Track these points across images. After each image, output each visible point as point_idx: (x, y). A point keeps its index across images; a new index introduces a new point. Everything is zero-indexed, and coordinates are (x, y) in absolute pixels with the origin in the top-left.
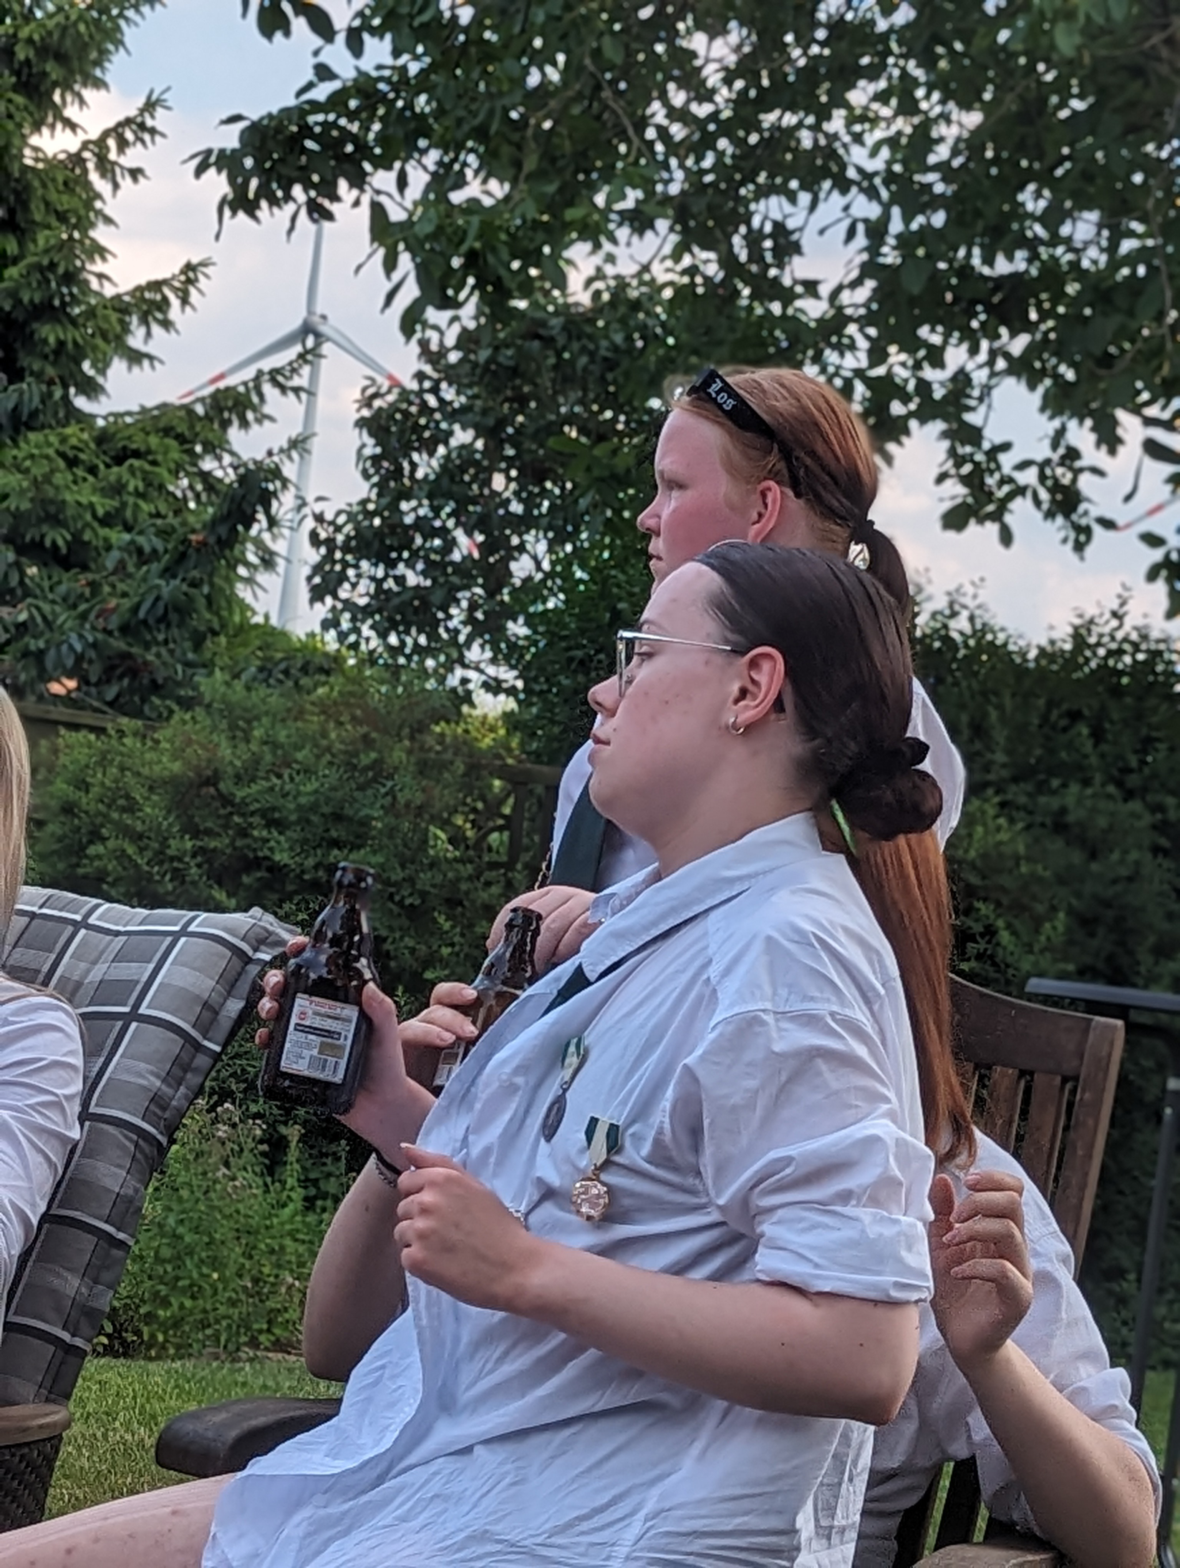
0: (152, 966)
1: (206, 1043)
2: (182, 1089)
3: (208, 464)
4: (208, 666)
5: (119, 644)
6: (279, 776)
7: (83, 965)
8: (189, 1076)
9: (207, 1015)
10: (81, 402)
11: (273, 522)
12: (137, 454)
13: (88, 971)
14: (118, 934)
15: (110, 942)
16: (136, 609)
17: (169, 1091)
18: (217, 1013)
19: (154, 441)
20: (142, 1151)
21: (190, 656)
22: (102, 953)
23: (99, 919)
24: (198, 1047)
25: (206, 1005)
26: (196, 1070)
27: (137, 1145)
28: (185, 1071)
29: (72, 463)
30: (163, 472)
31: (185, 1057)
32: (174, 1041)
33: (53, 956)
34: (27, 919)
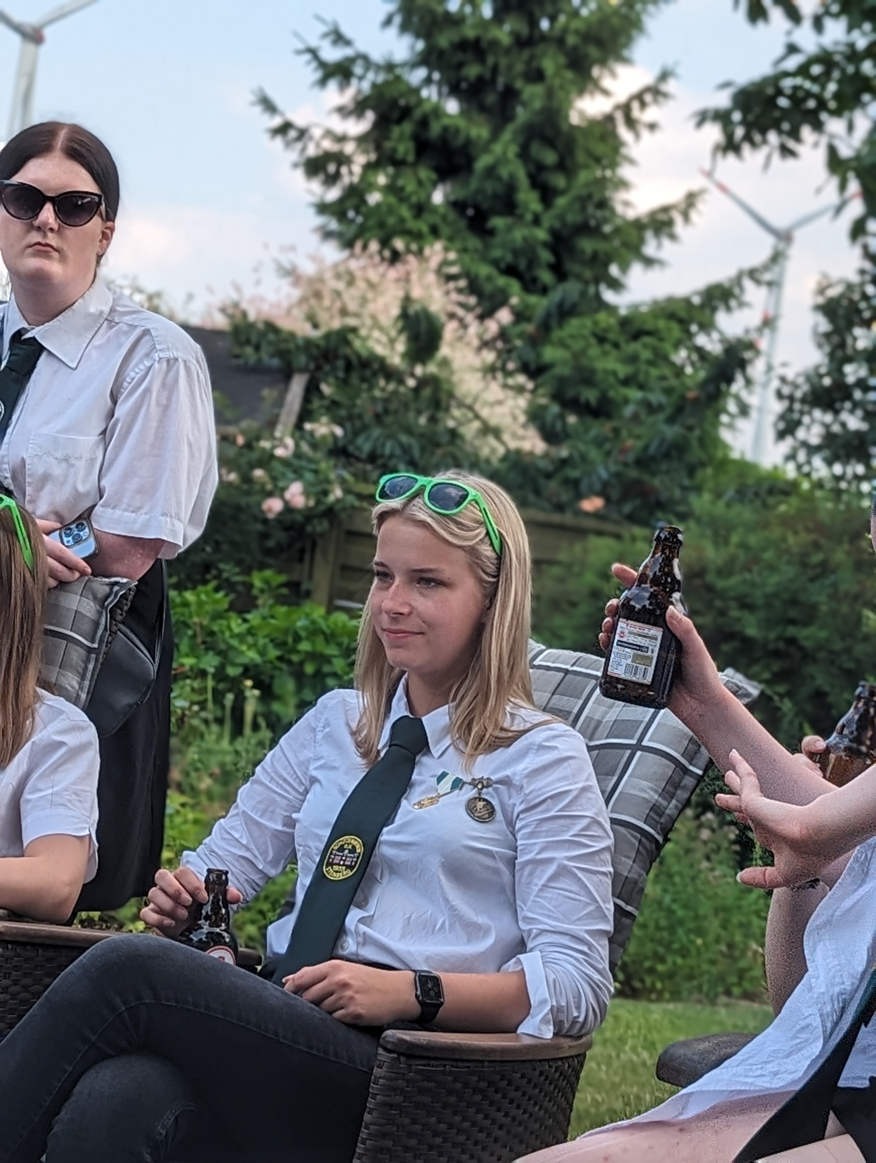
0: (652, 710)
1: (691, 768)
2: (674, 802)
3: (701, 340)
4: (698, 489)
5: (633, 473)
6: (750, 570)
8: (679, 792)
9: (692, 747)
10: (609, 296)
11: (748, 382)
12: (649, 333)
13: (606, 713)
16: (646, 448)
17: (665, 803)
19: (662, 324)
20: (644, 846)
21: (686, 482)
24: (686, 771)
25: (691, 741)
26: (684, 788)
27: (640, 841)
28: (676, 789)
29: (602, 340)
30: (667, 347)
31: (676, 778)
32: (669, 766)
33: (581, 702)
34: (562, 674)
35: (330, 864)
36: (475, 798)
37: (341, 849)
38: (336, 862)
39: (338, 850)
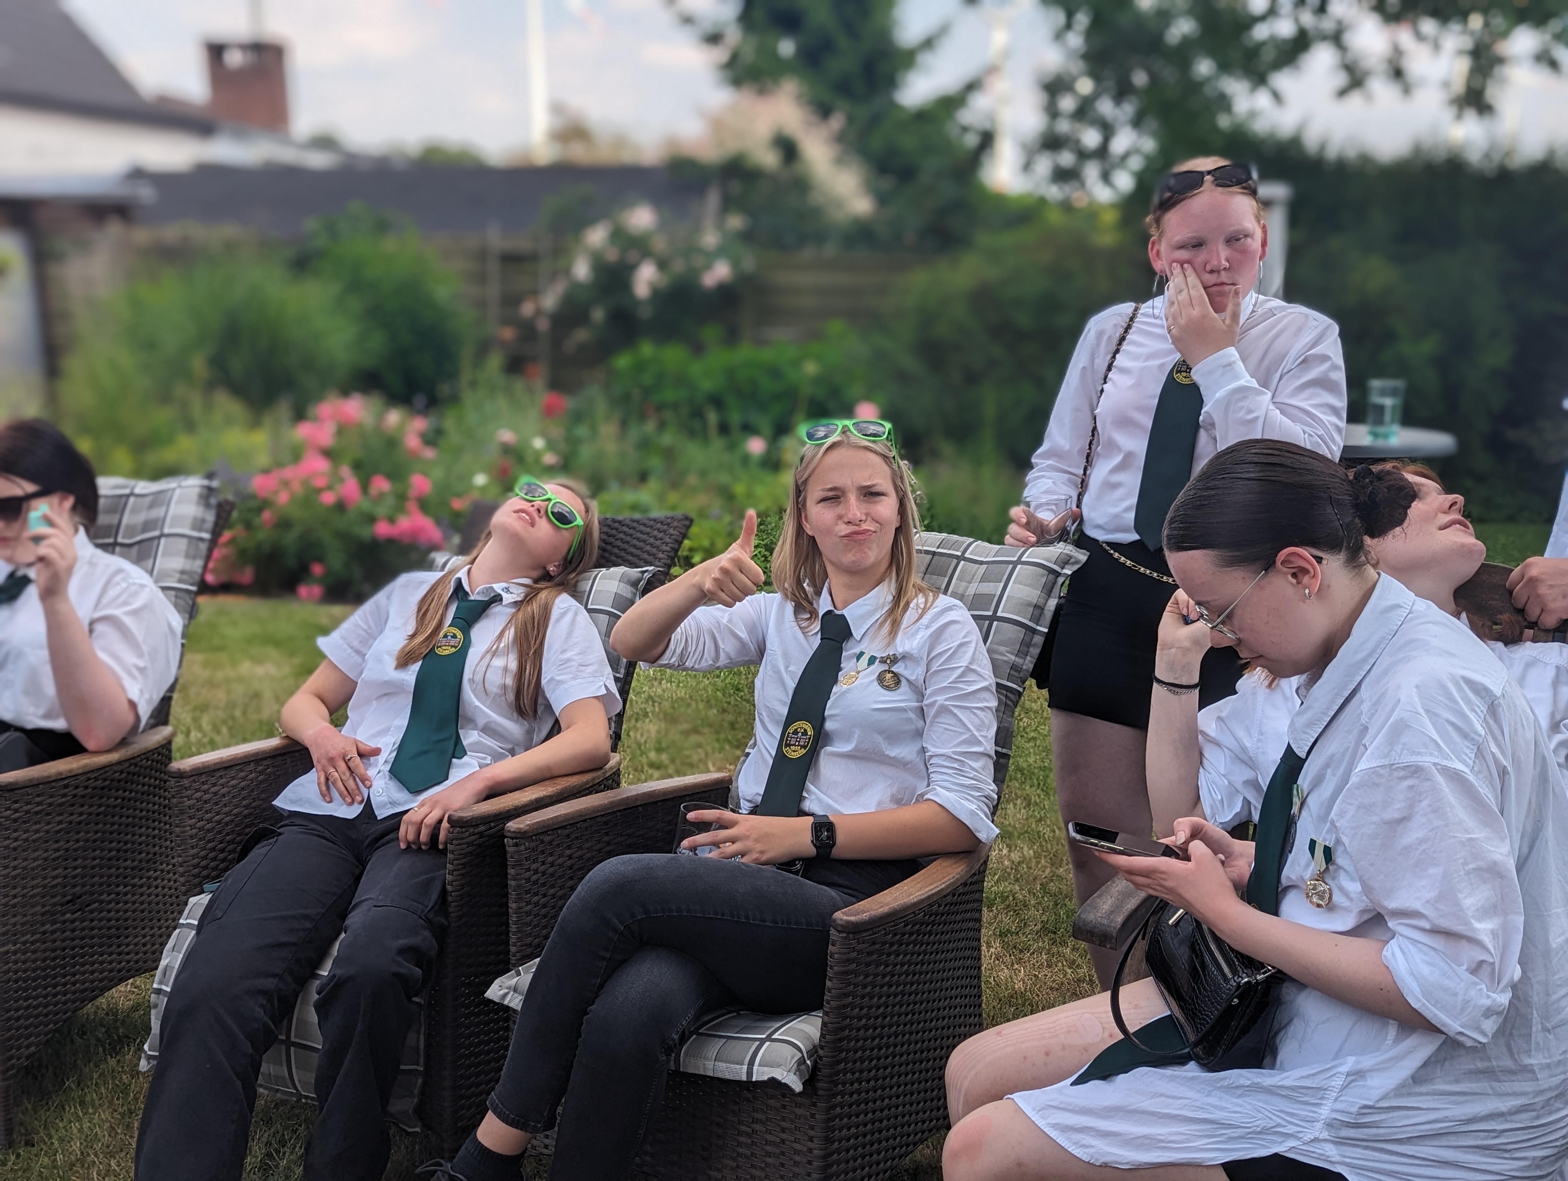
0: (1001, 585)
1: (1038, 628)
2: (1028, 658)
7: (964, 584)
8: (1031, 649)
9: (1037, 612)
13: (967, 588)
14: (981, 563)
15: (977, 569)
17: (1019, 661)
18: (1043, 609)
20: (1011, 700)
22: (975, 574)
23: (970, 554)
24: (1034, 631)
25: (1036, 606)
26: (1035, 645)
27: (1006, 696)
28: (1029, 647)
31: (1027, 639)
32: (1020, 631)
33: (947, 579)
34: (930, 556)
35: (789, 745)
36: (885, 671)
37: (796, 732)
38: (792, 743)
39: (793, 733)
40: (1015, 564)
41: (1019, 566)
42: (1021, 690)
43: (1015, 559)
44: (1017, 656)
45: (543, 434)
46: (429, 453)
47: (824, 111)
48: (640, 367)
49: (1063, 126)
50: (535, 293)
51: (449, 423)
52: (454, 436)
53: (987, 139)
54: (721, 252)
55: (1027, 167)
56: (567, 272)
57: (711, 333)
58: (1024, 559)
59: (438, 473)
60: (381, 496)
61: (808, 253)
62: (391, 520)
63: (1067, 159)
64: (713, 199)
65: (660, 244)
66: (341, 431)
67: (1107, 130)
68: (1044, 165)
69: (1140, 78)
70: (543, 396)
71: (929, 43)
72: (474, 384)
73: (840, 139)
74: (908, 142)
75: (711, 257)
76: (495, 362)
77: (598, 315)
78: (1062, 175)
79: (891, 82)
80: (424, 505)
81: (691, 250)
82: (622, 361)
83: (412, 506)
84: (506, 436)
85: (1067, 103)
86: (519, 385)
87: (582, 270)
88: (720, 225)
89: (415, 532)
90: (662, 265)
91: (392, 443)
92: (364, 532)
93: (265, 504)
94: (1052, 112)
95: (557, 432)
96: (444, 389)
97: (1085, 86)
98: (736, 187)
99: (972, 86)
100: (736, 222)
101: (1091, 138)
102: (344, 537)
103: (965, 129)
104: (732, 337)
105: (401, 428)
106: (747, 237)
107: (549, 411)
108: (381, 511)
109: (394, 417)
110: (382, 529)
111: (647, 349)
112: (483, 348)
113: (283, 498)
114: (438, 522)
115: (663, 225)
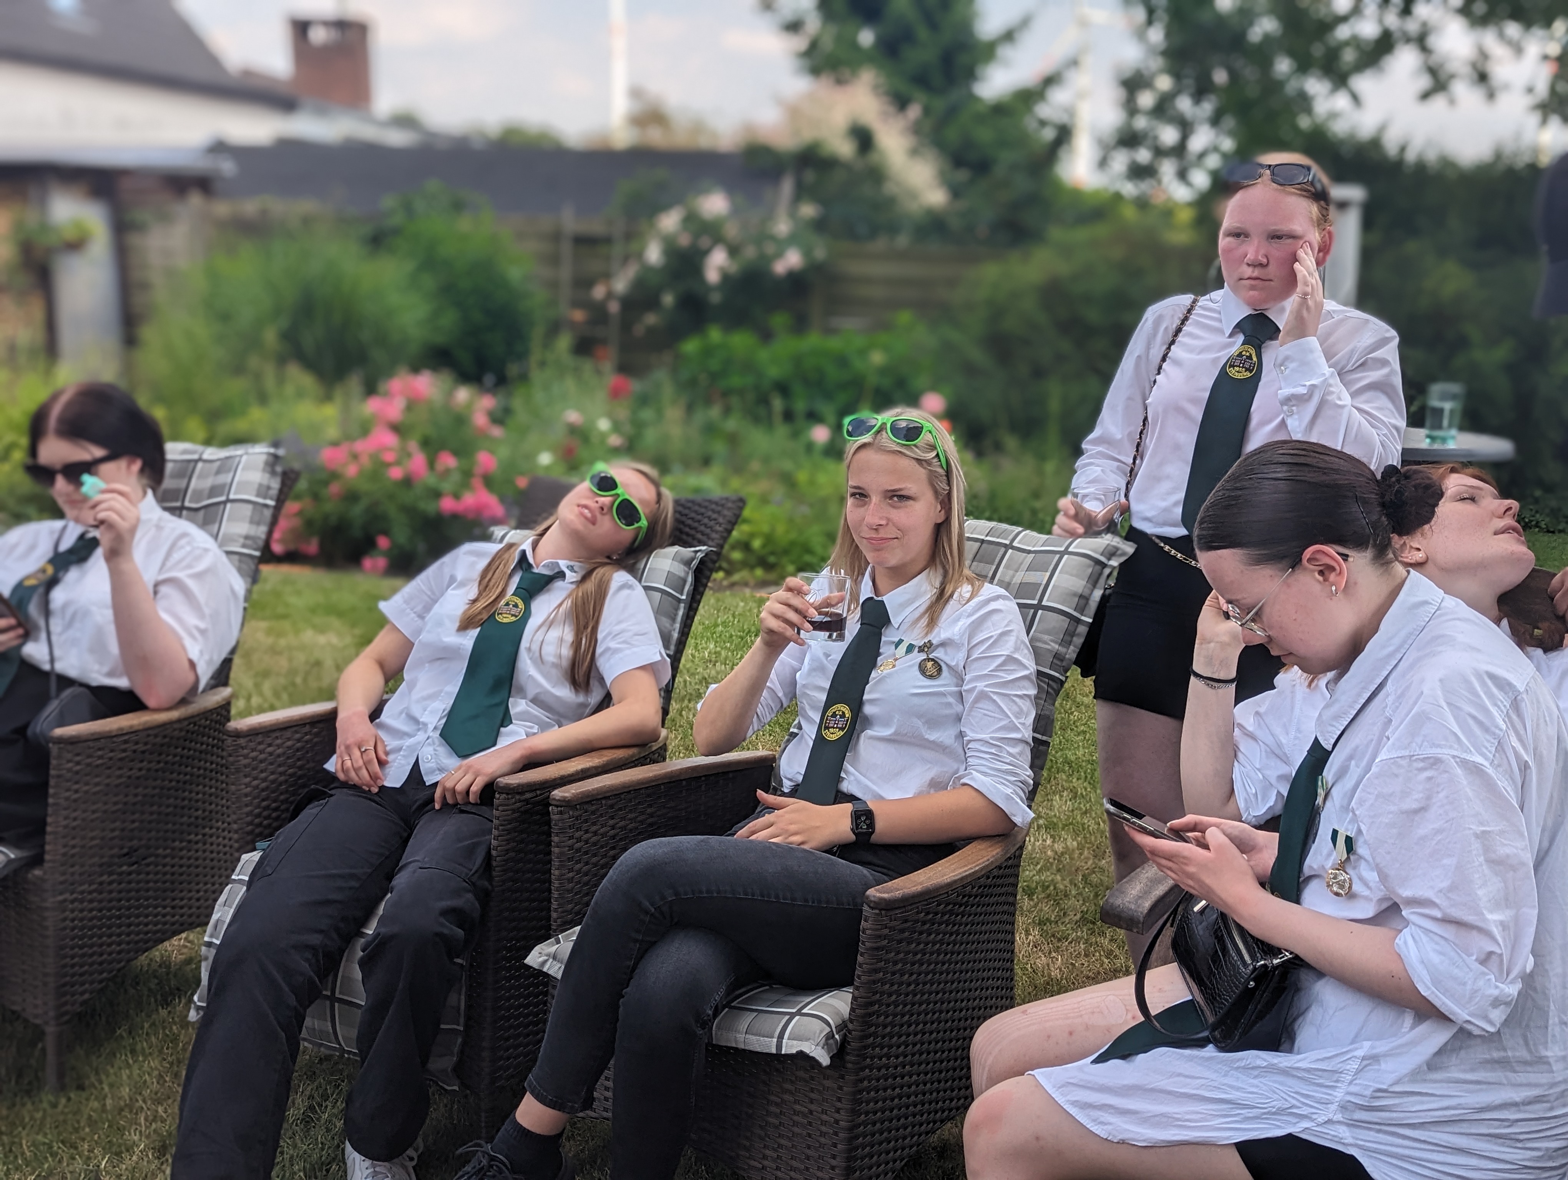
0: (1048, 574)
2: (1072, 647)
7: (1011, 572)
8: (1075, 639)
9: (1083, 602)
13: (1013, 576)
14: (1029, 552)
15: (1025, 558)
17: (1064, 650)
18: (1088, 600)
22: (1021, 564)
23: (1019, 543)
24: (1078, 621)
25: (1081, 597)
26: (1079, 635)
28: (1072, 636)
31: (1072, 628)
32: (1064, 621)
33: (994, 567)
34: (978, 544)
35: (827, 728)
36: (925, 660)
37: (834, 715)
38: (831, 725)
39: (832, 716)
40: (1062, 554)
41: (1066, 556)
42: (1063, 679)
43: (1062, 549)
44: (1060, 645)
45: (610, 415)
46: (497, 432)
47: (901, 102)
48: (708, 352)
49: (1141, 123)
50: (607, 276)
51: (517, 403)
52: (521, 415)
53: (1064, 134)
54: (792, 240)
55: (1103, 163)
56: (640, 255)
57: (779, 320)
58: (1070, 549)
59: (504, 452)
60: (447, 472)
61: (880, 244)
62: (457, 496)
63: (1143, 155)
64: (787, 187)
65: (732, 231)
66: (410, 407)
67: (1186, 127)
68: (1120, 161)
69: (1220, 77)
70: (611, 378)
71: (1009, 36)
72: (543, 364)
73: (916, 129)
74: (984, 135)
75: (782, 245)
76: (564, 342)
77: (668, 299)
78: (1138, 172)
79: (970, 75)
80: (488, 481)
81: (763, 237)
82: (691, 346)
83: (477, 482)
84: (573, 416)
85: (1146, 100)
86: (587, 366)
87: (654, 254)
88: (792, 214)
89: (479, 509)
90: (733, 251)
91: (460, 420)
92: (430, 507)
93: (334, 475)
94: (1131, 108)
95: (623, 413)
96: (513, 370)
97: (1164, 83)
98: (810, 176)
99: (1051, 81)
100: (808, 210)
101: (1169, 135)
102: (411, 511)
103: (1043, 123)
104: (800, 325)
105: (469, 405)
106: (820, 225)
107: (616, 393)
108: (447, 486)
109: (463, 394)
110: (447, 504)
111: (715, 334)
112: (554, 328)
113: (351, 471)
114: (502, 499)
115: (735, 211)
